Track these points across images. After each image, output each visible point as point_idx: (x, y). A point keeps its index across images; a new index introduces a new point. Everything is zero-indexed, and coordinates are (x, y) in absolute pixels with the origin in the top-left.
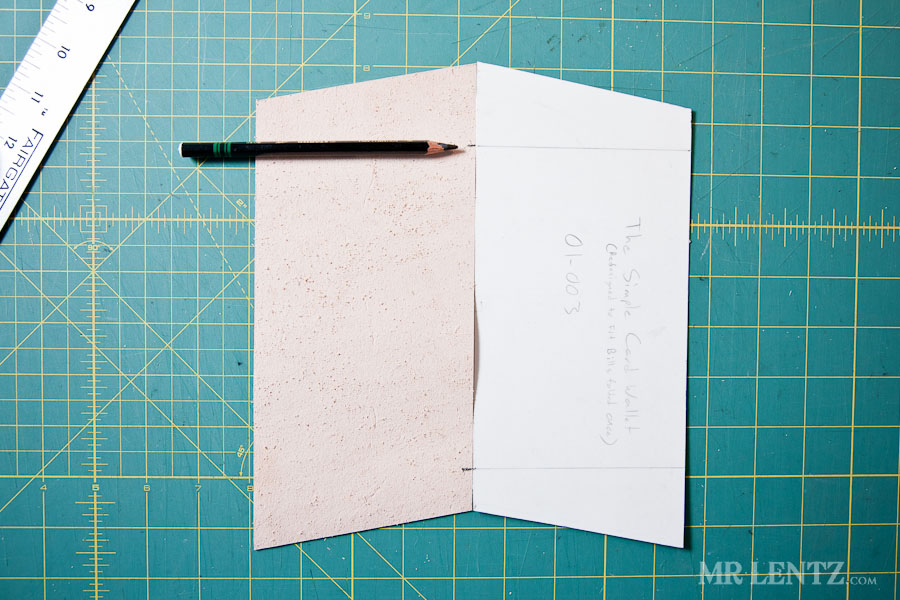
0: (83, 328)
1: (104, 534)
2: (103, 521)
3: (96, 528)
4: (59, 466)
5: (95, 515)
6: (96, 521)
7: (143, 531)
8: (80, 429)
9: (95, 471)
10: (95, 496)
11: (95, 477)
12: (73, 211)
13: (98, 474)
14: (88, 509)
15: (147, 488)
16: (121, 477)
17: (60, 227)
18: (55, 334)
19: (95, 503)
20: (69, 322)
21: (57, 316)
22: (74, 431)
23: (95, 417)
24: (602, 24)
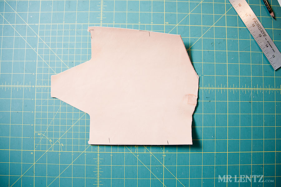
1: (101, 167)
2: (100, 164)
3: (98, 165)
4: (89, 149)
5: (98, 162)
7: (110, 166)
9: (98, 151)
10: (98, 157)
11: (98, 152)
13: (99, 151)
14: (96, 160)
15: (111, 155)
16: (105, 152)
19: (98, 159)
24: (224, 40)
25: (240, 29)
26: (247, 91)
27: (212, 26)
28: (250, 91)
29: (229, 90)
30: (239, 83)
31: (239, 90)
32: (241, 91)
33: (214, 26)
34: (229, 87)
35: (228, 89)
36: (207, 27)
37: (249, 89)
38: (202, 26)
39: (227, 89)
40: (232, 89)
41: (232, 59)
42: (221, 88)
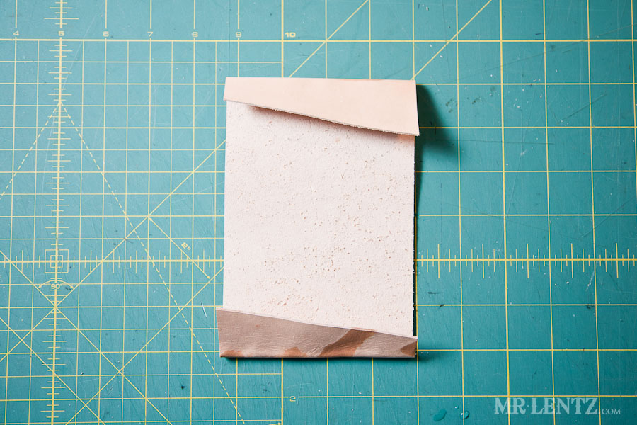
0: (45, 358)
12: (39, 255)
17: (27, 269)
18: (19, 364)
20: (32, 353)
21: (22, 347)
24: (493, 88)
25: (552, 46)
26: (578, 267)
27: (448, 41)
28: (589, 267)
29: (512, 266)
30: (545, 238)
31: (547, 266)
32: (556, 266)
33: (457, 41)
34: (511, 253)
35: (508, 262)
36: (432, 43)
37: (583, 259)
38: (414, 41)
39: (503, 262)
40: (522, 260)
41: (521, 154)
42: (483, 260)
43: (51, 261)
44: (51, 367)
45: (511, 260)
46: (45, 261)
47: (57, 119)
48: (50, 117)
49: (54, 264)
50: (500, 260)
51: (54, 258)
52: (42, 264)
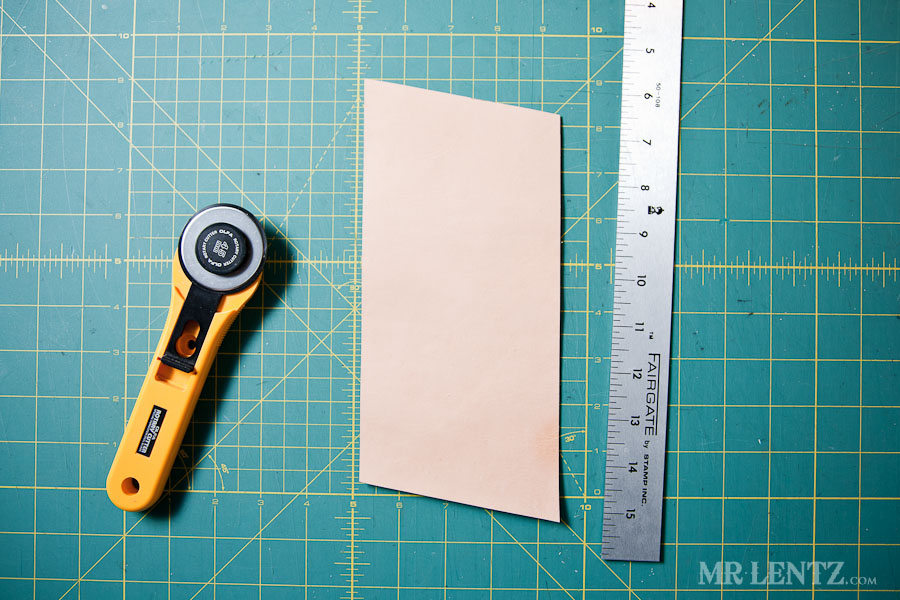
0: (345, 360)
1: (360, 546)
2: (360, 535)
3: (353, 541)
4: (321, 484)
5: (353, 529)
6: (353, 535)
7: (395, 545)
8: (340, 450)
9: (353, 489)
10: (353, 512)
11: (353, 495)
12: (338, 255)
13: (356, 492)
14: (346, 523)
15: (399, 506)
16: (375, 495)
17: (326, 270)
18: (320, 366)
19: (353, 518)
20: (332, 354)
21: (322, 349)
22: (335, 453)
23: (354, 440)
24: (806, 89)
25: (868, 47)
26: (889, 276)
27: (761, 40)
29: (823, 275)
31: (859, 275)
33: (770, 40)
34: (822, 262)
35: (819, 270)
36: (744, 42)
38: (725, 39)
39: (814, 270)
40: (833, 268)
41: (835, 159)
42: (794, 267)
43: (350, 262)
44: (352, 370)
45: (822, 268)
46: (344, 262)
47: (355, 116)
48: (348, 114)
49: (353, 265)
50: (811, 268)
51: (353, 259)
52: (341, 265)
